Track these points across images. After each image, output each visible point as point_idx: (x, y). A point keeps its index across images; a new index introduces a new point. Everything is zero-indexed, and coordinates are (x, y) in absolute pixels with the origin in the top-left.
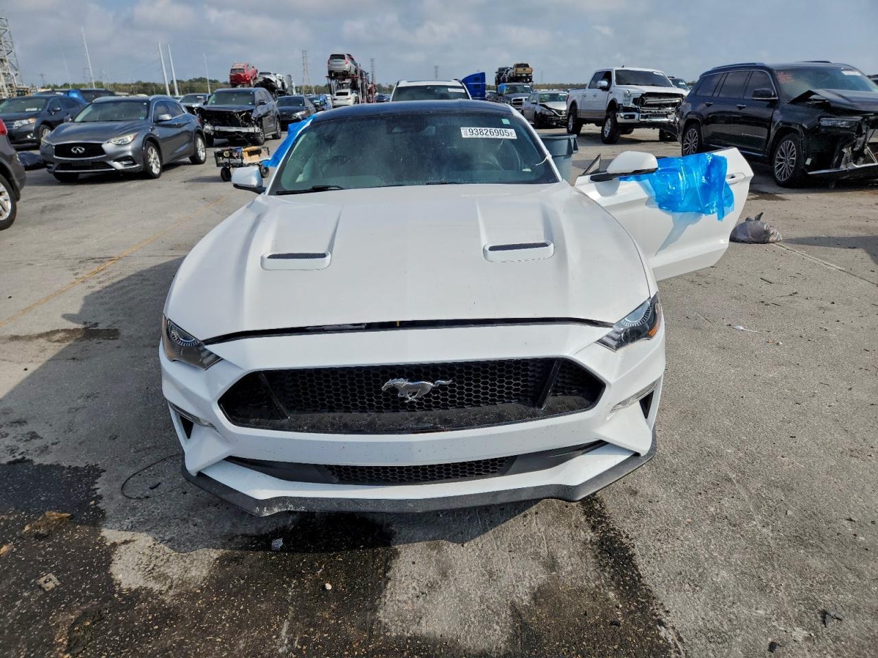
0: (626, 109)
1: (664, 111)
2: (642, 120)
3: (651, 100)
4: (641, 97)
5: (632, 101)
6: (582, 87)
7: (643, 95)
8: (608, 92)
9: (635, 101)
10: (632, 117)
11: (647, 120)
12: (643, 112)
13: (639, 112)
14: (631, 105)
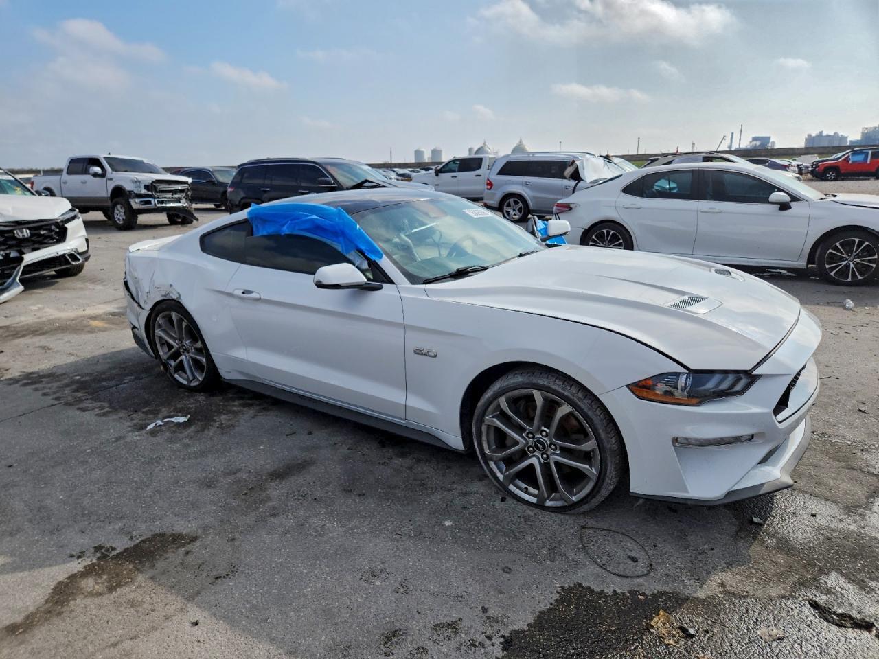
0: (139, 196)
1: (177, 196)
2: (160, 205)
3: (162, 187)
4: (152, 184)
5: (143, 187)
6: (58, 172)
7: (153, 182)
8: (105, 179)
9: (147, 187)
10: (149, 203)
11: (164, 205)
12: (158, 198)
13: (154, 198)
14: (144, 191)
